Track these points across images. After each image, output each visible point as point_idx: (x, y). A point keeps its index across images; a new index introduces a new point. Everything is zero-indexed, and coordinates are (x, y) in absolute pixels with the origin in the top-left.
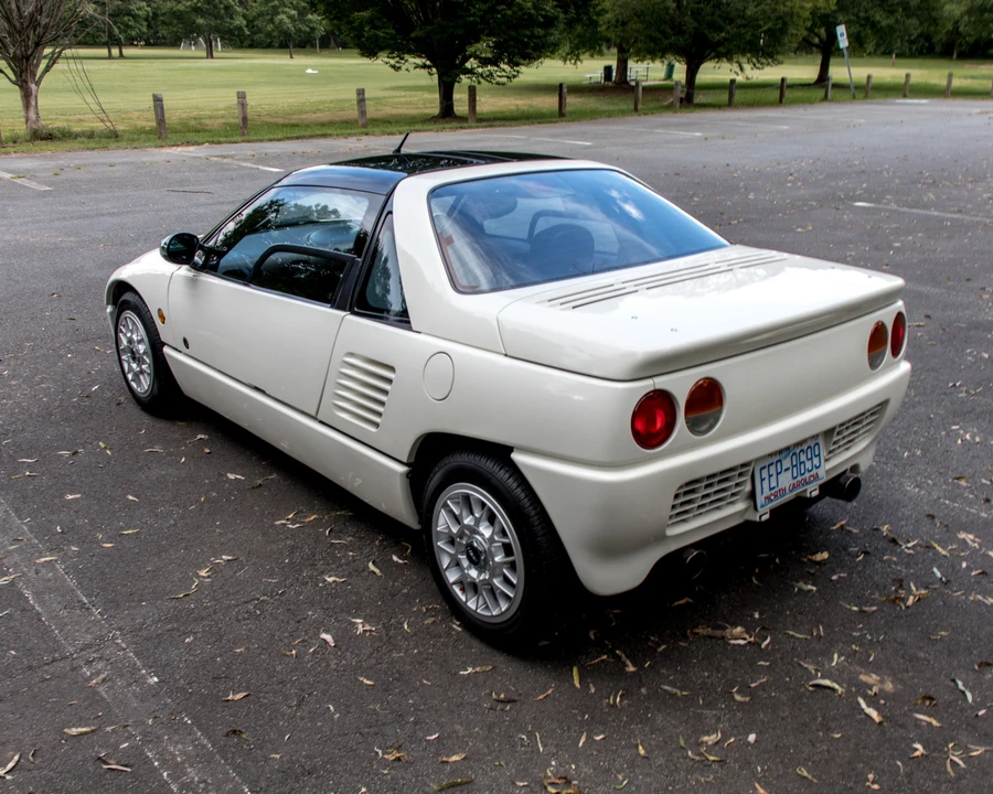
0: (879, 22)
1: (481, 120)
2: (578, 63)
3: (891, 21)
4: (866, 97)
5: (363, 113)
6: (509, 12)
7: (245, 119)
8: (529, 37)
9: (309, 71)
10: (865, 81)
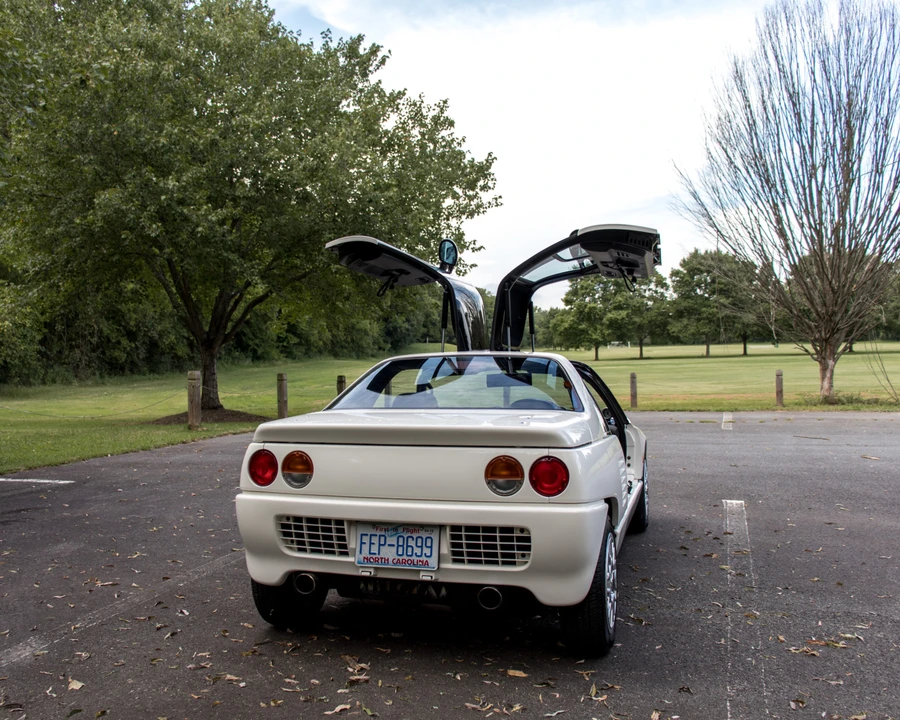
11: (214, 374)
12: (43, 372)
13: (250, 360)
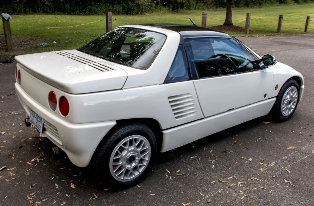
11: (231, 11)
12: (195, 5)
13: (278, 3)
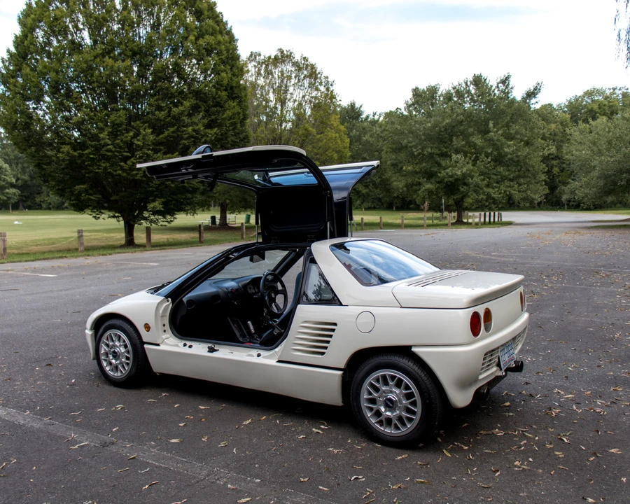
0: (361, 191)
1: (153, 246)
2: (195, 215)
3: (367, 190)
4: (362, 229)
5: (82, 244)
6: (173, 185)
7: (5, 249)
8: (184, 199)
9: (16, 223)
10: (360, 222)
